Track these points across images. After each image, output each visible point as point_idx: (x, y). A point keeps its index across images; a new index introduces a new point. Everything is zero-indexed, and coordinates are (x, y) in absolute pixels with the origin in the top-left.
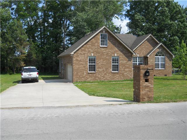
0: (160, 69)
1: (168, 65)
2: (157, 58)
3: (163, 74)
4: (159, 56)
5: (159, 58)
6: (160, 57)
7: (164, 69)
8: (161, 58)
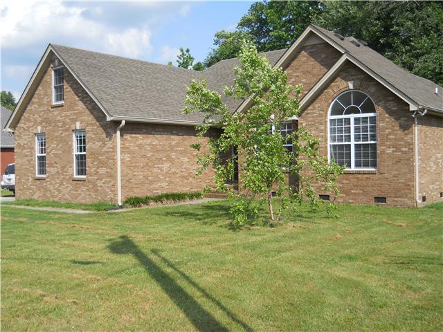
0: (353, 168)
1: (390, 151)
2: (340, 120)
3: (365, 193)
4: (348, 112)
5: (348, 121)
6: (352, 116)
7: (373, 169)
8: (357, 120)
